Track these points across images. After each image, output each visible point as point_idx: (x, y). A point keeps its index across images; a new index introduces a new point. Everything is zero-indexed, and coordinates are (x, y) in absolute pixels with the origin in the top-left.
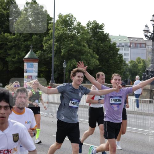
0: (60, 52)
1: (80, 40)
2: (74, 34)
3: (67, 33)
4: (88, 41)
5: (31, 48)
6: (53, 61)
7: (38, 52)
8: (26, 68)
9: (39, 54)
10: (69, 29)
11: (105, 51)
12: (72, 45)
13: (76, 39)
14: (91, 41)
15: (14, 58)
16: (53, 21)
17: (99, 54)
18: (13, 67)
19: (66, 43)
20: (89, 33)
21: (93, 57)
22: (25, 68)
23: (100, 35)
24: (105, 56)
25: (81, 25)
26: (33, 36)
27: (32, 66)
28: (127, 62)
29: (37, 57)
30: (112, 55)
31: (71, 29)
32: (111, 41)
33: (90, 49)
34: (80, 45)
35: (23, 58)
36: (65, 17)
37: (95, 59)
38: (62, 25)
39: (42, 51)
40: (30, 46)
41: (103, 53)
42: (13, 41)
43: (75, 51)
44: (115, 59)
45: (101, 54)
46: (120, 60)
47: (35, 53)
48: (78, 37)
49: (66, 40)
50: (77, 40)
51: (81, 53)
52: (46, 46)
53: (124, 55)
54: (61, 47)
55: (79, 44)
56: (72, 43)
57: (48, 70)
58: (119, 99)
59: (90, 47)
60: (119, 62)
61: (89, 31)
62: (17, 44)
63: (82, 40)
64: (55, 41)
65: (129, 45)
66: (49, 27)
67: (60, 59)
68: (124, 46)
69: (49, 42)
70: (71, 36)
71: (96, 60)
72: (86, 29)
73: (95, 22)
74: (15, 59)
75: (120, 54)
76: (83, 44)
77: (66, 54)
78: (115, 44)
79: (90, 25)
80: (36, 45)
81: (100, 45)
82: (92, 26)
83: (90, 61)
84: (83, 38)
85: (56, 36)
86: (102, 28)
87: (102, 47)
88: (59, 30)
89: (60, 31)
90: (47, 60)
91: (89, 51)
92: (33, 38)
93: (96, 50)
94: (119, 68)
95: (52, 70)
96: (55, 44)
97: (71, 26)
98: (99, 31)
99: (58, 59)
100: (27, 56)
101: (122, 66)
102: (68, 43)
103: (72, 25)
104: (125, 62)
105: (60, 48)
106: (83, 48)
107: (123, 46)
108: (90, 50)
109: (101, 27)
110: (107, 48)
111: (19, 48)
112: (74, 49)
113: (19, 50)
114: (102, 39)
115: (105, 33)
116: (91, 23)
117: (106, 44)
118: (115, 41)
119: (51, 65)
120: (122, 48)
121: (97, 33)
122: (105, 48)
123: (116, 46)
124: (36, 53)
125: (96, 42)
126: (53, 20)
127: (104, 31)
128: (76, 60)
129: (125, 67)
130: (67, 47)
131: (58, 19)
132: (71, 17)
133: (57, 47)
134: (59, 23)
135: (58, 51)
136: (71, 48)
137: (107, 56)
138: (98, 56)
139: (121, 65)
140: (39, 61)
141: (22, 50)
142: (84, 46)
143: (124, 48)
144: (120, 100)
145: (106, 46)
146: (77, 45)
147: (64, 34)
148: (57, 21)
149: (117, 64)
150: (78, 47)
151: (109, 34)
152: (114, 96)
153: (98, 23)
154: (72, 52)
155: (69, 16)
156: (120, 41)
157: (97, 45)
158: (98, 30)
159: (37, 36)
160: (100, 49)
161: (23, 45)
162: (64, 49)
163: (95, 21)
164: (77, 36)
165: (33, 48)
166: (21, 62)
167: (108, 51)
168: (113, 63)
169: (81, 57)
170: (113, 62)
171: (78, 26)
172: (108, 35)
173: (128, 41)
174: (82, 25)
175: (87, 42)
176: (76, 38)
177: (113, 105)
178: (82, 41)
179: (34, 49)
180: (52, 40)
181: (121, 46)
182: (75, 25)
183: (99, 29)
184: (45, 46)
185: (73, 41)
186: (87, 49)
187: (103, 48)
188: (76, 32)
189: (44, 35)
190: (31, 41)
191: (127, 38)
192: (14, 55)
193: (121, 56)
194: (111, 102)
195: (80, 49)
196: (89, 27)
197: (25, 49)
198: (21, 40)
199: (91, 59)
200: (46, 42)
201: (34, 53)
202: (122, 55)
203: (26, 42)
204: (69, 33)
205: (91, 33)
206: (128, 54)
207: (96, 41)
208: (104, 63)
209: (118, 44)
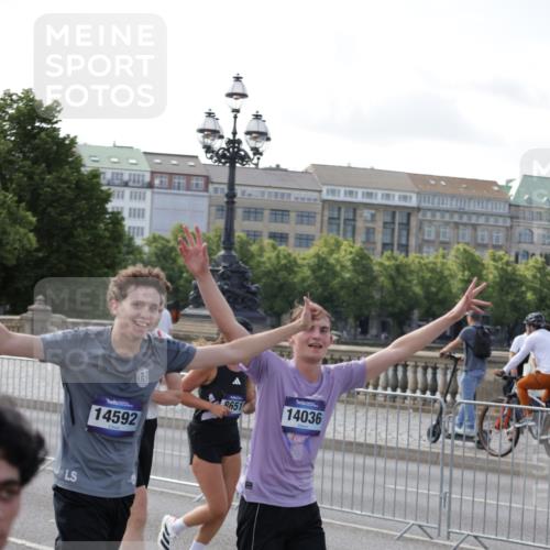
4: (2, 161)
11: (63, 198)
14: (12, 162)
17: (40, 208)
20: (3, 133)
21: (16, 220)
23: (46, 143)
24: (61, 218)
28: (138, 241)
30: (84, 213)
32: (84, 166)
33: (6, 189)
37: (24, 227)
41: (55, 207)
44: (95, 228)
45: (45, 209)
46: (113, 232)
53: (130, 216)
58: (316, 412)
59: (9, 184)
60: (109, 238)
61: (7, 125)
65: (147, 179)
68: (131, 184)
71: (26, 231)
73: (28, 97)
75: (112, 213)
78: (95, 175)
79: (10, 106)
81: (43, 179)
82: (18, 109)
83: (5, 233)
86: (54, 117)
87: (48, 187)
91: (2, 196)
93: (28, 196)
94: (108, 262)
98: (42, 129)
101: (120, 252)
104: (131, 239)
107: (126, 184)
108: (6, 196)
110: (69, 187)
114: (52, 156)
115: (62, 135)
116: (15, 97)
117: (63, 176)
118: (96, 165)
120: (122, 189)
121: (35, 136)
122: (59, 190)
123: (99, 184)
125: (30, 167)
127: (58, 130)
129: (131, 256)
137: (68, 218)
138: (34, 216)
139: (116, 251)
143: (127, 191)
145: (65, 181)
149: (104, 248)
151: (78, 140)
152: (300, 399)
156: (116, 166)
157: (31, 178)
158: (37, 124)
160: (41, 192)
163: (28, 92)
168: (88, 242)
170: (88, 238)
172: (73, 141)
173: (145, 167)
181: (117, 182)
183: (41, 122)
187: (53, 188)
191: (143, 157)
193: (117, 219)
196: (7, 113)
199: (9, 229)
202: (120, 216)
205: (11, 135)
206: (144, 210)
207: (28, 163)
208: (55, 244)
209: (109, 176)
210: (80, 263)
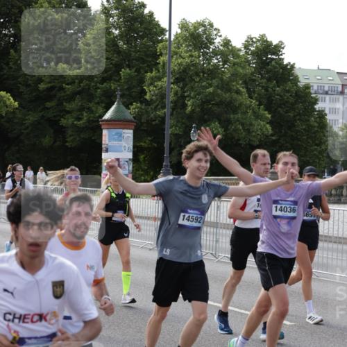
0: (185, 106)
1: (228, 80)
2: (216, 67)
3: (199, 63)
4: (247, 80)
5: (118, 96)
6: (167, 126)
7: (134, 106)
8: (105, 140)
9: (137, 110)
10: (203, 55)
11: (287, 102)
12: (211, 90)
13: (220, 76)
14: (254, 81)
15: (79, 119)
16: (167, 36)
17: (273, 109)
18: (78, 139)
19: (197, 84)
20: (248, 62)
21: (257, 116)
22: (103, 142)
23: (275, 68)
24: (286, 115)
25: (231, 45)
26: (123, 70)
27: (120, 137)
28: (335, 129)
29: (131, 117)
30: (301, 112)
31: (207, 53)
32: (299, 82)
33: (252, 98)
34: (229, 90)
35: (100, 120)
36: (195, 27)
37: (263, 121)
38: (187, 46)
39: (141, 103)
40: (115, 92)
41: (281, 108)
42: (77, 81)
43: (217, 104)
44: (309, 120)
45: (276, 109)
46: (319, 123)
47: (127, 107)
48: (224, 72)
49: (198, 79)
50: (222, 80)
51: (231, 107)
52: (152, 92)
53: (330, 112)
54: (186, 94)
55: (226, 86)
56: (210, 85)
57: (156, 145)
58: (292, 207)
59: (253, 94)
60: (318, 127)
61: (250, 57)
62: (87, 87)
63: (232, 78)
64: (172, 81)
65: (340, 89)
66: (158, 50)
67: (184, 121)
68: (329, 92)
69: (159, 83)
70: (209, 70)
71: (265, 123)
72: (242, 53)
73: (263, 39)
74: (81, 122)
75: (319, 111)
76: (235, 88)
77: (198, 110)
78: (307, 87)
79: (252, 45)
80: (129, 89)
81: (275, 90)
82: (257, 47)
83: (251, 124)
84: (235, 75)
85: (174, 70)
86: (280, 51)
87: (278, 95)
88: (180, 56)
89: (184, 58)
90: (154, 123)
91: (248, 102)
92: (122, 74)
93: (265, 101)
94: (317, 142)
95: (166, 145)
96: (172, 88)
97: (209, 49)
98: (273, 59)
99: (178, 121)
100: (108, 116)
101: (324, 136)
102: (201, 86)
103: (211, 45)
104: (331, 127)
105: (183, 97)
106: (235, 96)
107: (327, 93)
108: (252, 102)
109: (277, 49)
111: (91, 97)
112: (216, 98)
113: (91, 102)
114: (279, 76)
115: (285, 62)
116: (254, 40)
117: (287, 88)
118: (307, 81)
119: (164, 134)
120: (324, 96)
121: (268, 64)
122: (285, 97)
123: (310, 93)
124: (129, 109)
125: (266, 84)
126: (167, 34)
127: (283, 59)
128: (219, 123)
130: (199, 94)
131: (179, 31)
132: (207, 27)
133: (176, 94)
134: (181, 41)
135: (179, 104)
136: (208, 98)
137: (291, 114)
138: (269, 114)
139: (322, 135)
140: (135, 126)
141: (96, 101)
142: (238, 92)
143: (328, 97)
144: (294, 210)
145: (288, 91)
146: (222, 90)
147: (193, 65)
148: (177, 36)
149: (314, 133)
150: (224, 95)
151: (296, 66)
152: (282, 200)
153: (269, 40)
154: (210, 106)
155: (204, 26)
156: (320, 81)
157: (266, 90)
158: (269, 56)
159: (130, 70)
160: (274, 98)
161: (99, 90)
162: (193, 98)
163: (262, 36)
164: (223, 69)
165: (122, 96)
166: (95, 129)
167: (293, 104)
168: (304, 129)
169: (232, 116)
170: (304, 127)
171: (224, 46)
172: (293, 67)
173: (338, 82)
174: (233, 45)
175: (245, 83)
176: (219, 74)
177: (278, 220)
178: (234, 82)
179: (125, 100)
180: (165, 79)
181: (321, 92)
182: (217, 44)
183: (272, 55)
184: (150, 91)
185: (214, 81)
186: (244, 98)
187: (281, 96)
188: (219, 62)
189: (147, 68)
190: (118, 81)
191: (336, 75)
192: (79, 113)
193: (322, 115)
194: (275, 213)
195: (228, 100)
196: (250, 49)
197: (103, 98)
198: (96, 79)
199: (254, 122)
200: (151, 84)
201: (124, 108)
202: (323, 113)
203: (105, 84)
204: (204, 64)
205: (253, 64)
206: (338, 109)
207: (265, 80)
208: (283, 131)
209: (315, 88)
210: (299, 143)
